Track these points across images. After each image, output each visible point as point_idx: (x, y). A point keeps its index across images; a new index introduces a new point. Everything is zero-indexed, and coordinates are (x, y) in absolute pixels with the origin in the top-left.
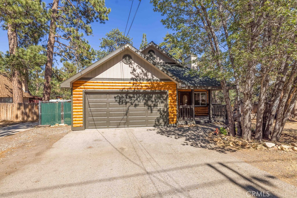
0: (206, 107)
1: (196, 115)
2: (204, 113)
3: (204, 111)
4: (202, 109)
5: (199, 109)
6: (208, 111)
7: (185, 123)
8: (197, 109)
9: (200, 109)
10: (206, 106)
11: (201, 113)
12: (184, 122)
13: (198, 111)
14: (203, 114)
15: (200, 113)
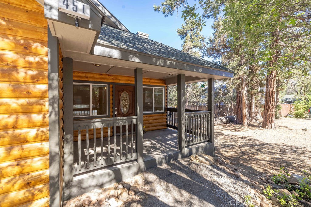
0: (164, 114)
1: (146, 129)
2: (160, 126)
3: (161, 121)
4: (156, 117)
5: (151, 118)
6: (166, 120)
7: (113, 176)
8: (147, 118)
9: (154, 118)
10: (163, 111)
11: (155, 124)
12: (109, 175)
13: (150, 121)
14: (159, 128)
15: (153, 125)
